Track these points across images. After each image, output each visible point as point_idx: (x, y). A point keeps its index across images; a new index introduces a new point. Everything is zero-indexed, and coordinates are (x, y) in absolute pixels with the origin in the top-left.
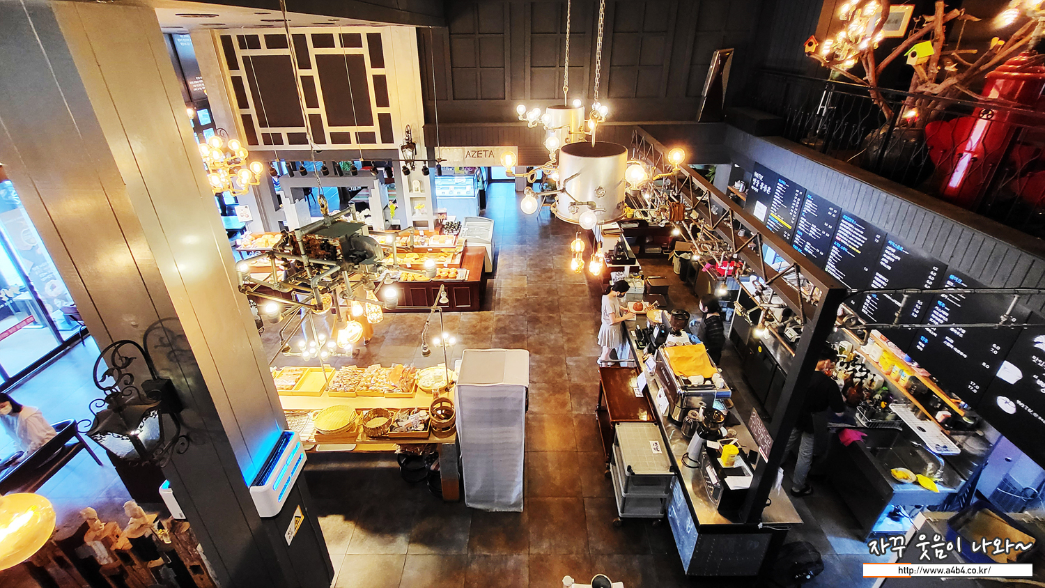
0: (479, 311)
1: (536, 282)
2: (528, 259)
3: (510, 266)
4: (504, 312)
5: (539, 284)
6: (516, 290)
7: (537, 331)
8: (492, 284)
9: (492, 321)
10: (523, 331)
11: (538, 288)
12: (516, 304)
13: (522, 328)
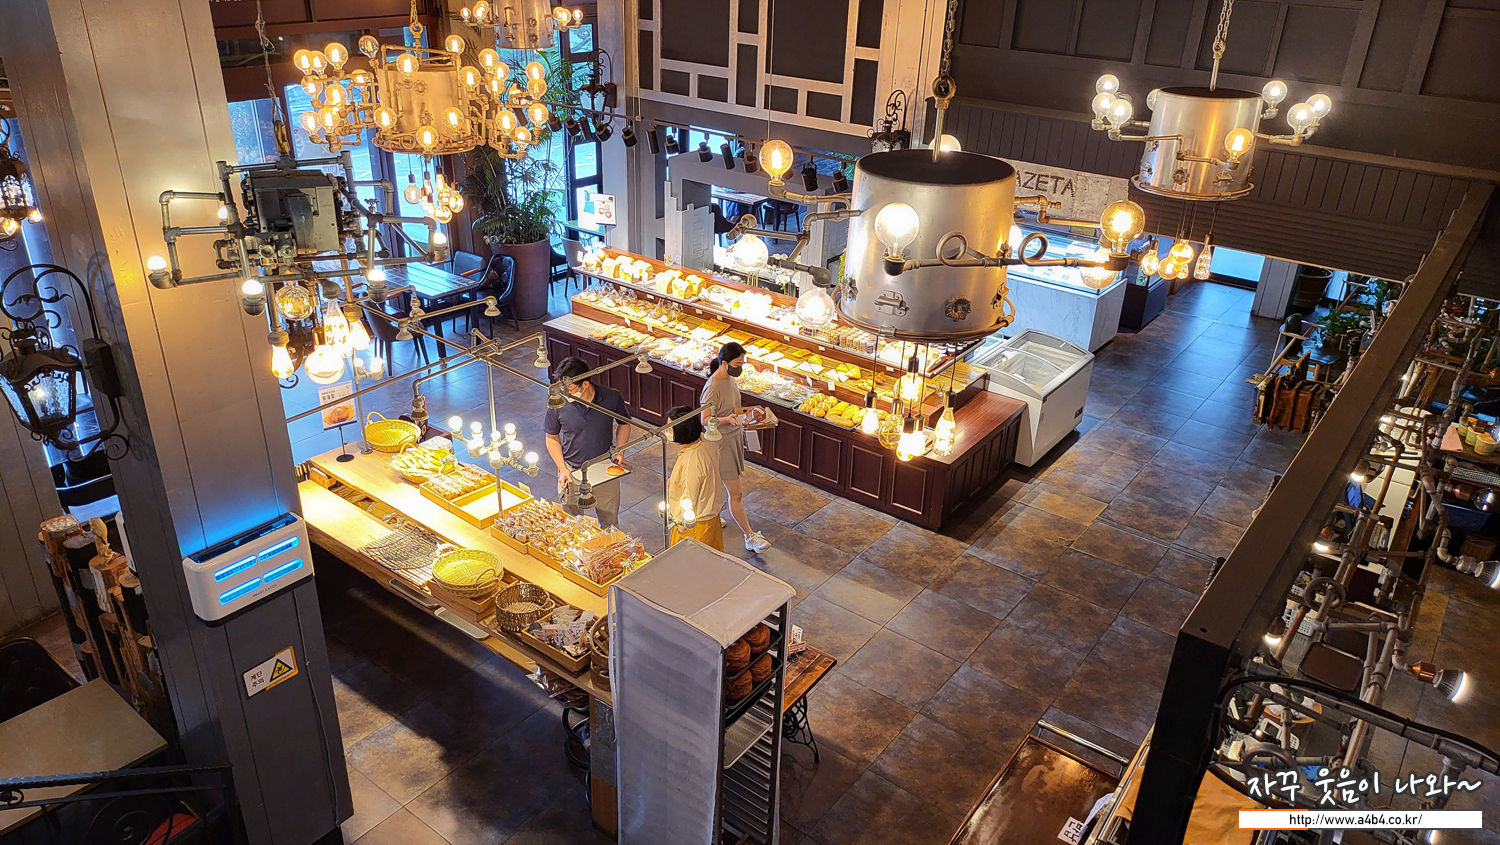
0: (940, 531)
1: (1120, 525)
2: (1146, 470)
3: (1088, 470)
4: (988, 556)
5: (1127, 533)
6: (1057, 523)
7: (1030, 624)
8: (1013, 492)
9: (947, 563)
10: (998, 609)
11: (1113, 541)
12: (1031, 552)
13: (1002, 604)
